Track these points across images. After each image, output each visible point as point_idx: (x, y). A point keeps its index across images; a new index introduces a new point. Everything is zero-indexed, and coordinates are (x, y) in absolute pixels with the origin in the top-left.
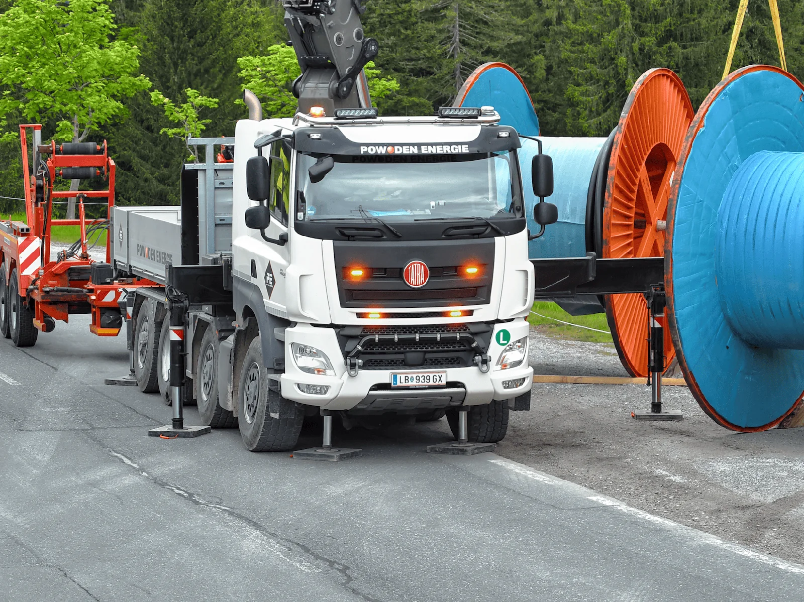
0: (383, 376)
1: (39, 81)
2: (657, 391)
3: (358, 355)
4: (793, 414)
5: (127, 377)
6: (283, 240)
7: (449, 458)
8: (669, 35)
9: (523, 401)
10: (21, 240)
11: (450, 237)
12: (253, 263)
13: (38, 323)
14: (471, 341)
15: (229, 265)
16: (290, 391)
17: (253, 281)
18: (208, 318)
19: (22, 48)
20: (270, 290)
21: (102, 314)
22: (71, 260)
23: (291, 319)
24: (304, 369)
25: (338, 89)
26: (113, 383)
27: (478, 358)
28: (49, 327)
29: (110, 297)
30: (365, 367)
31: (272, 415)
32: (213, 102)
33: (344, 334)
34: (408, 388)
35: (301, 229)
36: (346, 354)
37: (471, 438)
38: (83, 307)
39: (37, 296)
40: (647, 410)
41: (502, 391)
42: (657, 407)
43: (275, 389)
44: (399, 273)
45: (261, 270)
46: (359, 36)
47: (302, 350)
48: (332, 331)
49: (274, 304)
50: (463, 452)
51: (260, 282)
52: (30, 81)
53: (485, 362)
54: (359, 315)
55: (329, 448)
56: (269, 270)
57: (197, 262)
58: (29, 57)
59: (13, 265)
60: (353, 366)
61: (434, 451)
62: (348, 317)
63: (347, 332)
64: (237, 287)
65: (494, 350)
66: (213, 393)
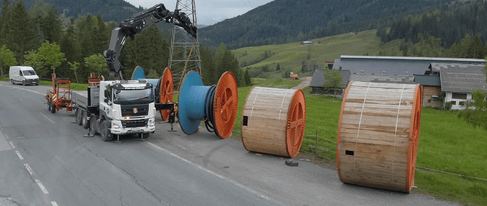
0: (129, 129)
1: (48, 59)
2: (172, 126)
3: (125, 125)
4: (197, 131)
5: (75, 121)
6: (111, 105)
7: (140, 142)
8: (142, 47)
9: (153, 132)
10: (53, 95)
11: (141, 104)
12: (104, 107)
13: (56, 109)
14: (145, 122)
15: (99, 106)
16: (113, 132)
17: (104, 111)
18: (94, 115)
19: (44, 54)
20: (108, 113)
21: (69, 108)
22: (63, 99)
23: (113, 119)
24: (115, 128)
25: (116, 75)
26: (73, 123)
27: (146, 125)
28: (58, 110)
29: (70, 106)
30: (126, 127)
31: (109, 136)
32: (79, 64)
33: (123, 122)
34: (134, 131)
35: (115, 103)
36: (123, 125)
37: (143, 138)
38: (65, 107)
39: (56, 105)
40: (171, 130)
41: (150, 131)
42: (172, 129)
43: (109, 131)
44: (132, 110)
45: (106, 109)
46: (120, 65)
47: (114, 124)
48: (120, 121)
49: (109, 116)
50: (142, 141)
51: (106, 111)
52: (46, 59)
53: (147, 126)
54: (125, 118)
55: (119, 141)
56: (108, 109)
57: (91, 106)
58: (46, 55)
59: (51, 98)
60: (124, 127)
61: (137, 141)
62: (123, 118)
63: (123, 121)
64: (100, 111)
65: (149, 124)
66: (95, 129)
